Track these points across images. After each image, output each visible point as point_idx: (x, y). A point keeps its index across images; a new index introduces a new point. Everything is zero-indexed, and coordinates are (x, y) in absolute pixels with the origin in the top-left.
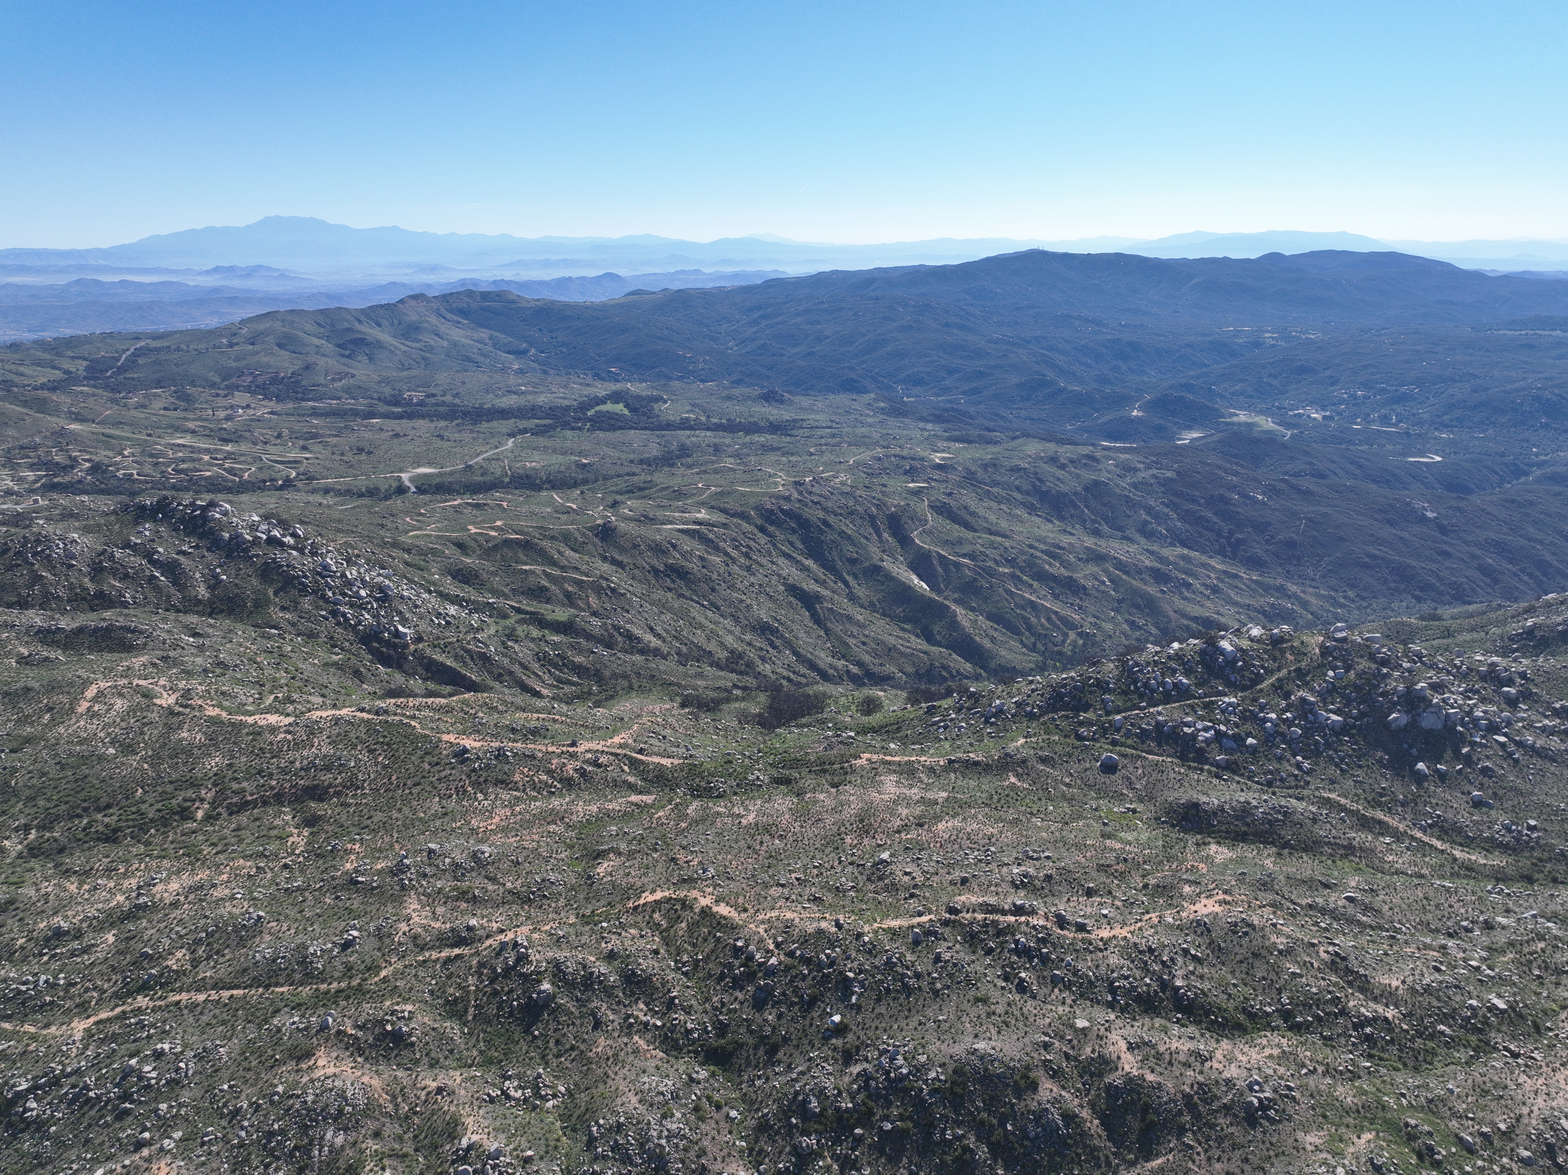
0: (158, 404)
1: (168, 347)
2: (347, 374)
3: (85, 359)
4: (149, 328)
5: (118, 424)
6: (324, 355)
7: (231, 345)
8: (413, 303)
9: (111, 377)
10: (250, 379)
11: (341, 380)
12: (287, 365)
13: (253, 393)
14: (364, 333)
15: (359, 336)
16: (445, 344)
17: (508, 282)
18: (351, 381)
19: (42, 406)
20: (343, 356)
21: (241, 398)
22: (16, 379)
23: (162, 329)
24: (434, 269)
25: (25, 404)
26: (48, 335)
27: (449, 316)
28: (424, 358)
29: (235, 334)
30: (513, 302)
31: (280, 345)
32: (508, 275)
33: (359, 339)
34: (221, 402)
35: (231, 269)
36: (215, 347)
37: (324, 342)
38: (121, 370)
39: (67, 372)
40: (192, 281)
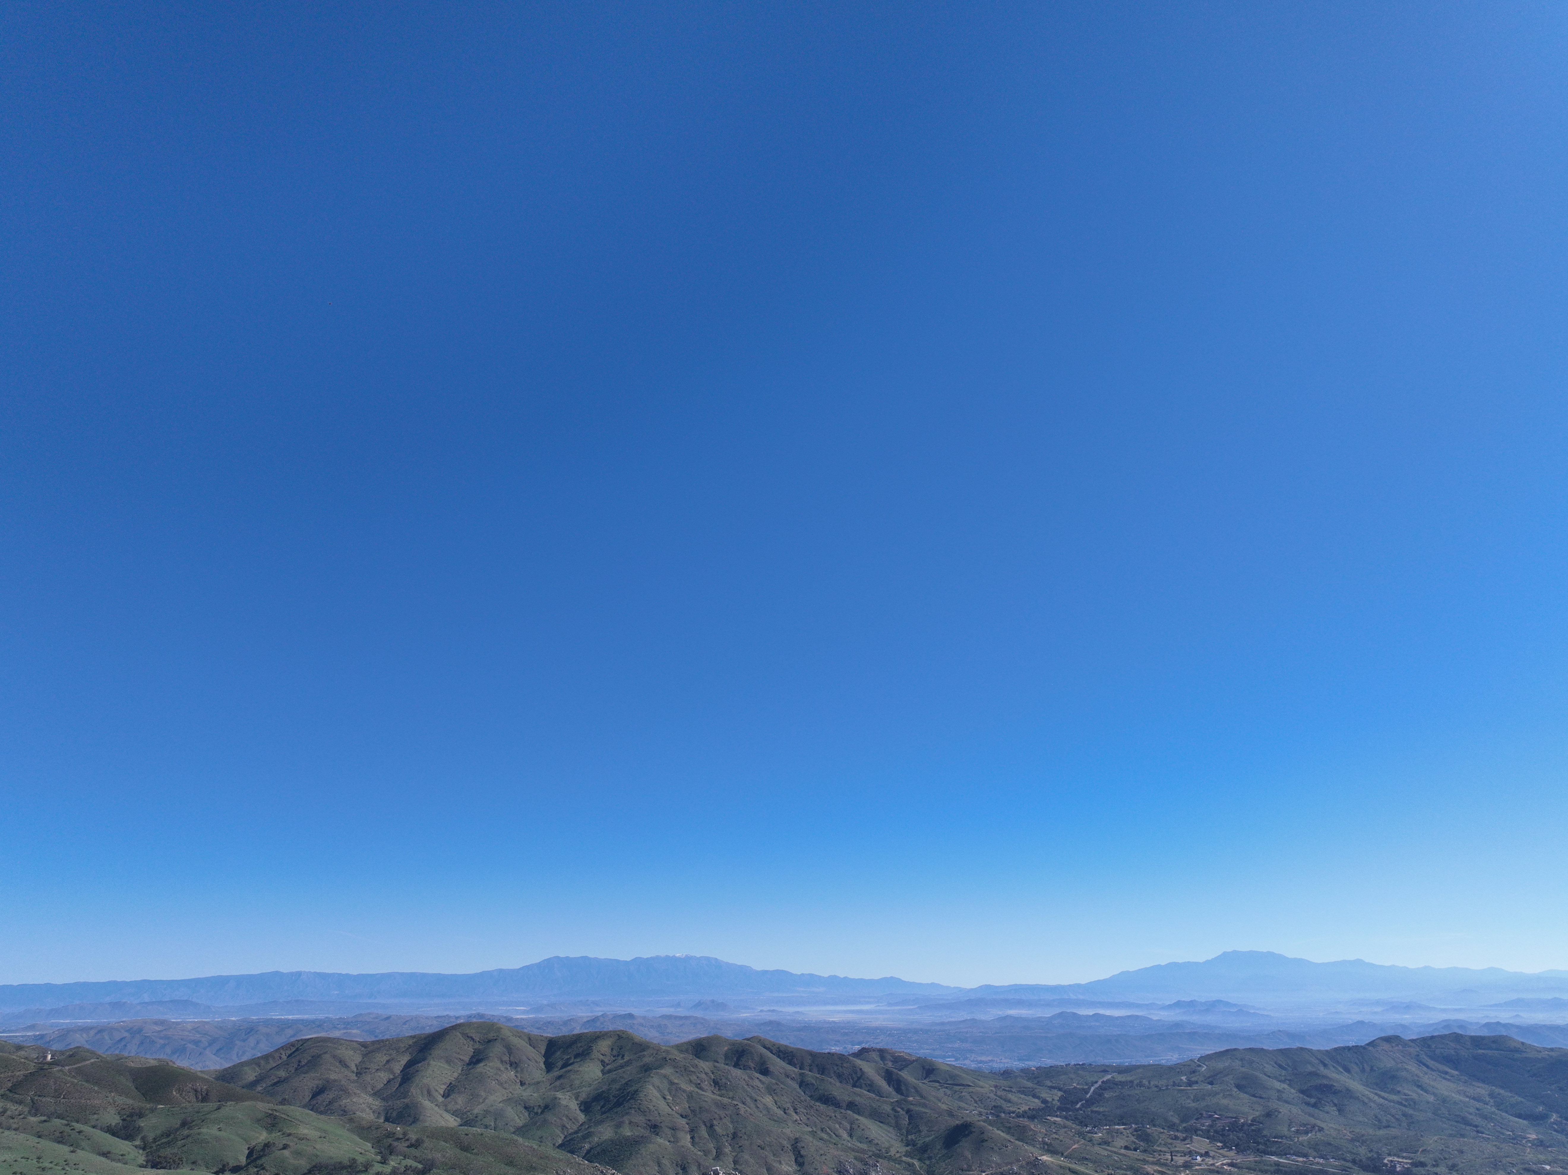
0: (1120, 1142)
1: (1132, 1082)
2: (1313, 1127)
3: (1060, 1090)
4: (1115, 1061)
5: (1083, 1160)
6: (1287, 1102)
7: (1190, 1083)
8: (1386, 1046)
9: (1080, 1109)
10: (1208, 1123)
11: (1307, 1133)
12: (1246, 1109)
13: (1212, 1139)
14: (1330, 1079)
15: (1325, 1082)
16: (1431, 1098)
17: (1505, 1026)
18: (1319, 1135)
19: (1021, 1134)
20: (1308, 1104)
21: (1200, 1144)
22: (1005, 1105)
23: (1127, 1062)
24: (1408, 1007)
25: (1008, 1130)
26: (1032, 1064)
27: (1431, 1063)
28: (1405, 1115)
29: (1194, 1072)
30: (1516, 1050)
31: (1239, 1087)
32: (1505, 1017)
33: (1326, 1086)
34: (1180, 1146)
35: (1192, 1004)
36: (1174, 1084)
37: (1286, 1086)
38: (1090, 1102)
39: (1044, 1101)
40: (1157, 1016)
